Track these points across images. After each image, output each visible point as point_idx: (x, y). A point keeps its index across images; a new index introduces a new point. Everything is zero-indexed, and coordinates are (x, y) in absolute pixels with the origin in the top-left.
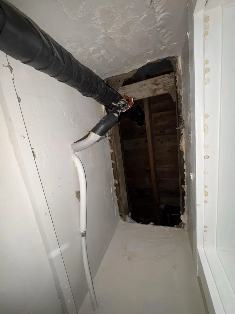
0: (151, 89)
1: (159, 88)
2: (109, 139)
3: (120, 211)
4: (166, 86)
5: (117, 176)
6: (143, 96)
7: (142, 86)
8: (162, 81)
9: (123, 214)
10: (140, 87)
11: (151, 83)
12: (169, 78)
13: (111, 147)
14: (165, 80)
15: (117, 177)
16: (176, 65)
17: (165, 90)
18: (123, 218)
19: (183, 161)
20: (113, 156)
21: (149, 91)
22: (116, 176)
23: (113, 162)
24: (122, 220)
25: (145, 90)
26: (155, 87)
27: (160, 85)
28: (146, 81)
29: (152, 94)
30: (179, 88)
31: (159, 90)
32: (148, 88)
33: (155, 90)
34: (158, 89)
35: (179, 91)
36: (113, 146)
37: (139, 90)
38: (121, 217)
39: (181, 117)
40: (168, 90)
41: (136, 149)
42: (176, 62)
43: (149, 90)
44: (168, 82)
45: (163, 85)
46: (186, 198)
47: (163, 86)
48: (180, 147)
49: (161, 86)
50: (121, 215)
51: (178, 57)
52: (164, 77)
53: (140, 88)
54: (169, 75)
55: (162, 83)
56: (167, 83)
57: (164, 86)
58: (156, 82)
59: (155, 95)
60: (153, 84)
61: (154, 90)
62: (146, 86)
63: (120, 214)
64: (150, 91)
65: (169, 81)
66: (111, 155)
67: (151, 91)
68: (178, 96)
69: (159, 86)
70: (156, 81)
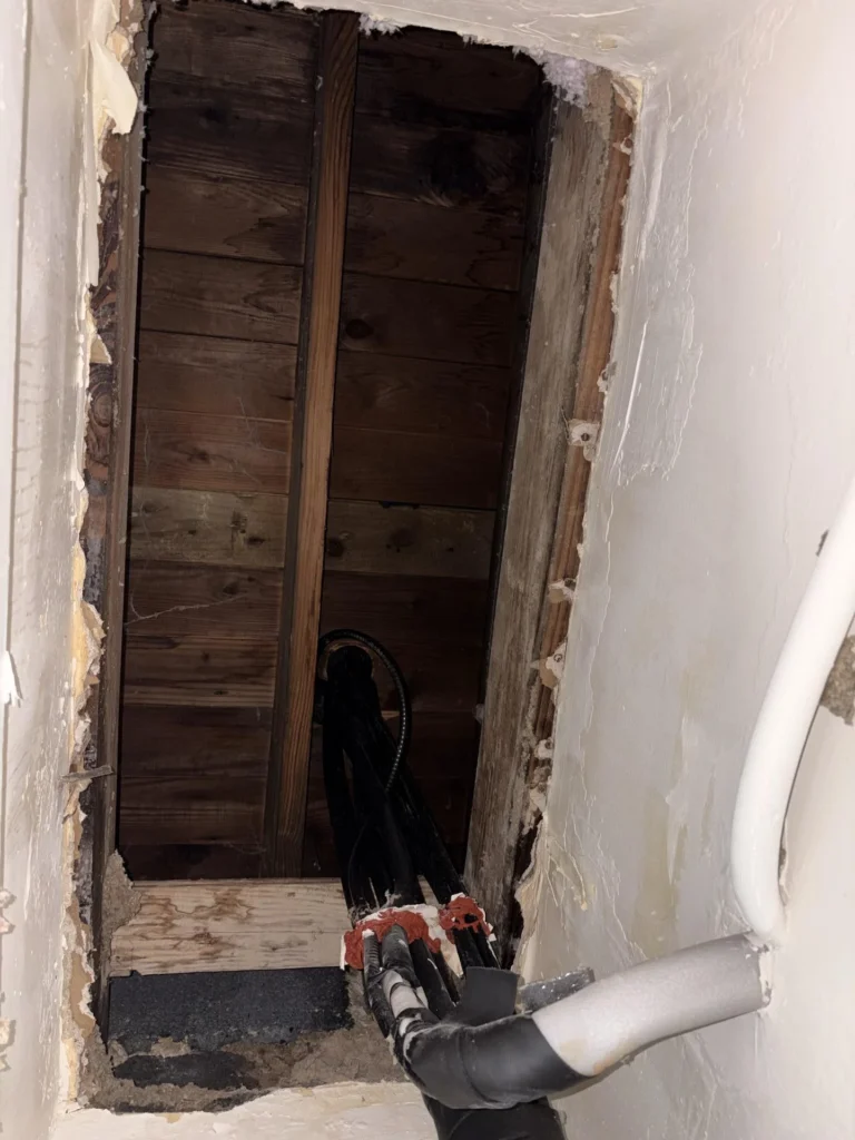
0: (242, 921)
1: (197, 918)
2: (548, 746)
3: (624, 167)
4: (161, 921)
5: (567, 478)
6: (293, 894)
7: (289, 945)
8: (175, 947)
9: (605, 135)
10: (301, 943)
11: (237, 952)
12: (136, 954)
13: (550, 691)
14: (158, 948)
15: (562, 473)
16: (86, 1062)
17: (167, 904)
18: (615, 97)
19: (91, 534)
20: (553, 627)
21: (253, 912)
22: (573, 481)
23: (566, 591)
24: (622, 86)
25: (275, 924)
26: (217, 928)
27: (191, 933)
28: (263, 964)
29: (239, 898)
30: (80, 957)
31: (198, 908)
32: (258, 929)
33: (223, 908)
34: (201, 914)
35: (79, 941)
36: (535, 690)
37: (310, 928)
38: (628, 105)
39: (84, 809)
40: (150, 897)
41: (416, 506)
42: (86, 1074)
43: (256, 920)
44: (143, 937)
45: (173, 926)
46: (89, 274)
47: (174, 922)
48: (99, 633)
49: (187, 926)
50: (624, 124)
51: (75, 1094)
52: (165, 965)
53: (303, 937)
54: (134, 968)
55: (179, 939)
56: (150, 935)
57: (168, 924)
58: (210, 949)
59: (224, 888)
60: (223, 944)
61: (225, 913)
62: (266, 944)
63: (630, 144)
64: (249, 915)
65: (137, 943)
66: (562, 637)
67: (243, 911)
68: (87, 915)
69: (197, 928)
70: (207, 954)
